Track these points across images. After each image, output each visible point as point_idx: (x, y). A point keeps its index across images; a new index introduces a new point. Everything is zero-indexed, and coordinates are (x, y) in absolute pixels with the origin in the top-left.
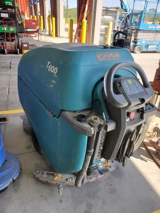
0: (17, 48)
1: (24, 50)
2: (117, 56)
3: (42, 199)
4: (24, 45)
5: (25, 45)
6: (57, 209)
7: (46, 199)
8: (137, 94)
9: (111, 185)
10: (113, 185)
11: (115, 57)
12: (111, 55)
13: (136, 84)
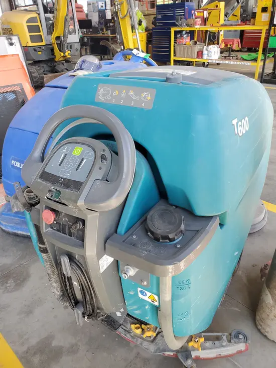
2: (145, 97)
11: (138, 98)
12: (129, 94)
13: (84, 161)
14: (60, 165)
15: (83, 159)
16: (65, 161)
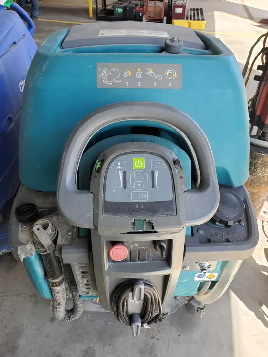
0: (164, 16)
1: (176, 19)
2: (170, 75)
3: (31, 301)
4: (176, 9)
5: (179, 10)
6: (38, 329)
7: (36, 303)
8: (138, 203)
9: (153, 338)
10: (157, 340)
11: (161, 77)
12: (147, 73)
13: (157, 175)
14: (125, 187)
15: (153, 173)
16: (129, 180)
